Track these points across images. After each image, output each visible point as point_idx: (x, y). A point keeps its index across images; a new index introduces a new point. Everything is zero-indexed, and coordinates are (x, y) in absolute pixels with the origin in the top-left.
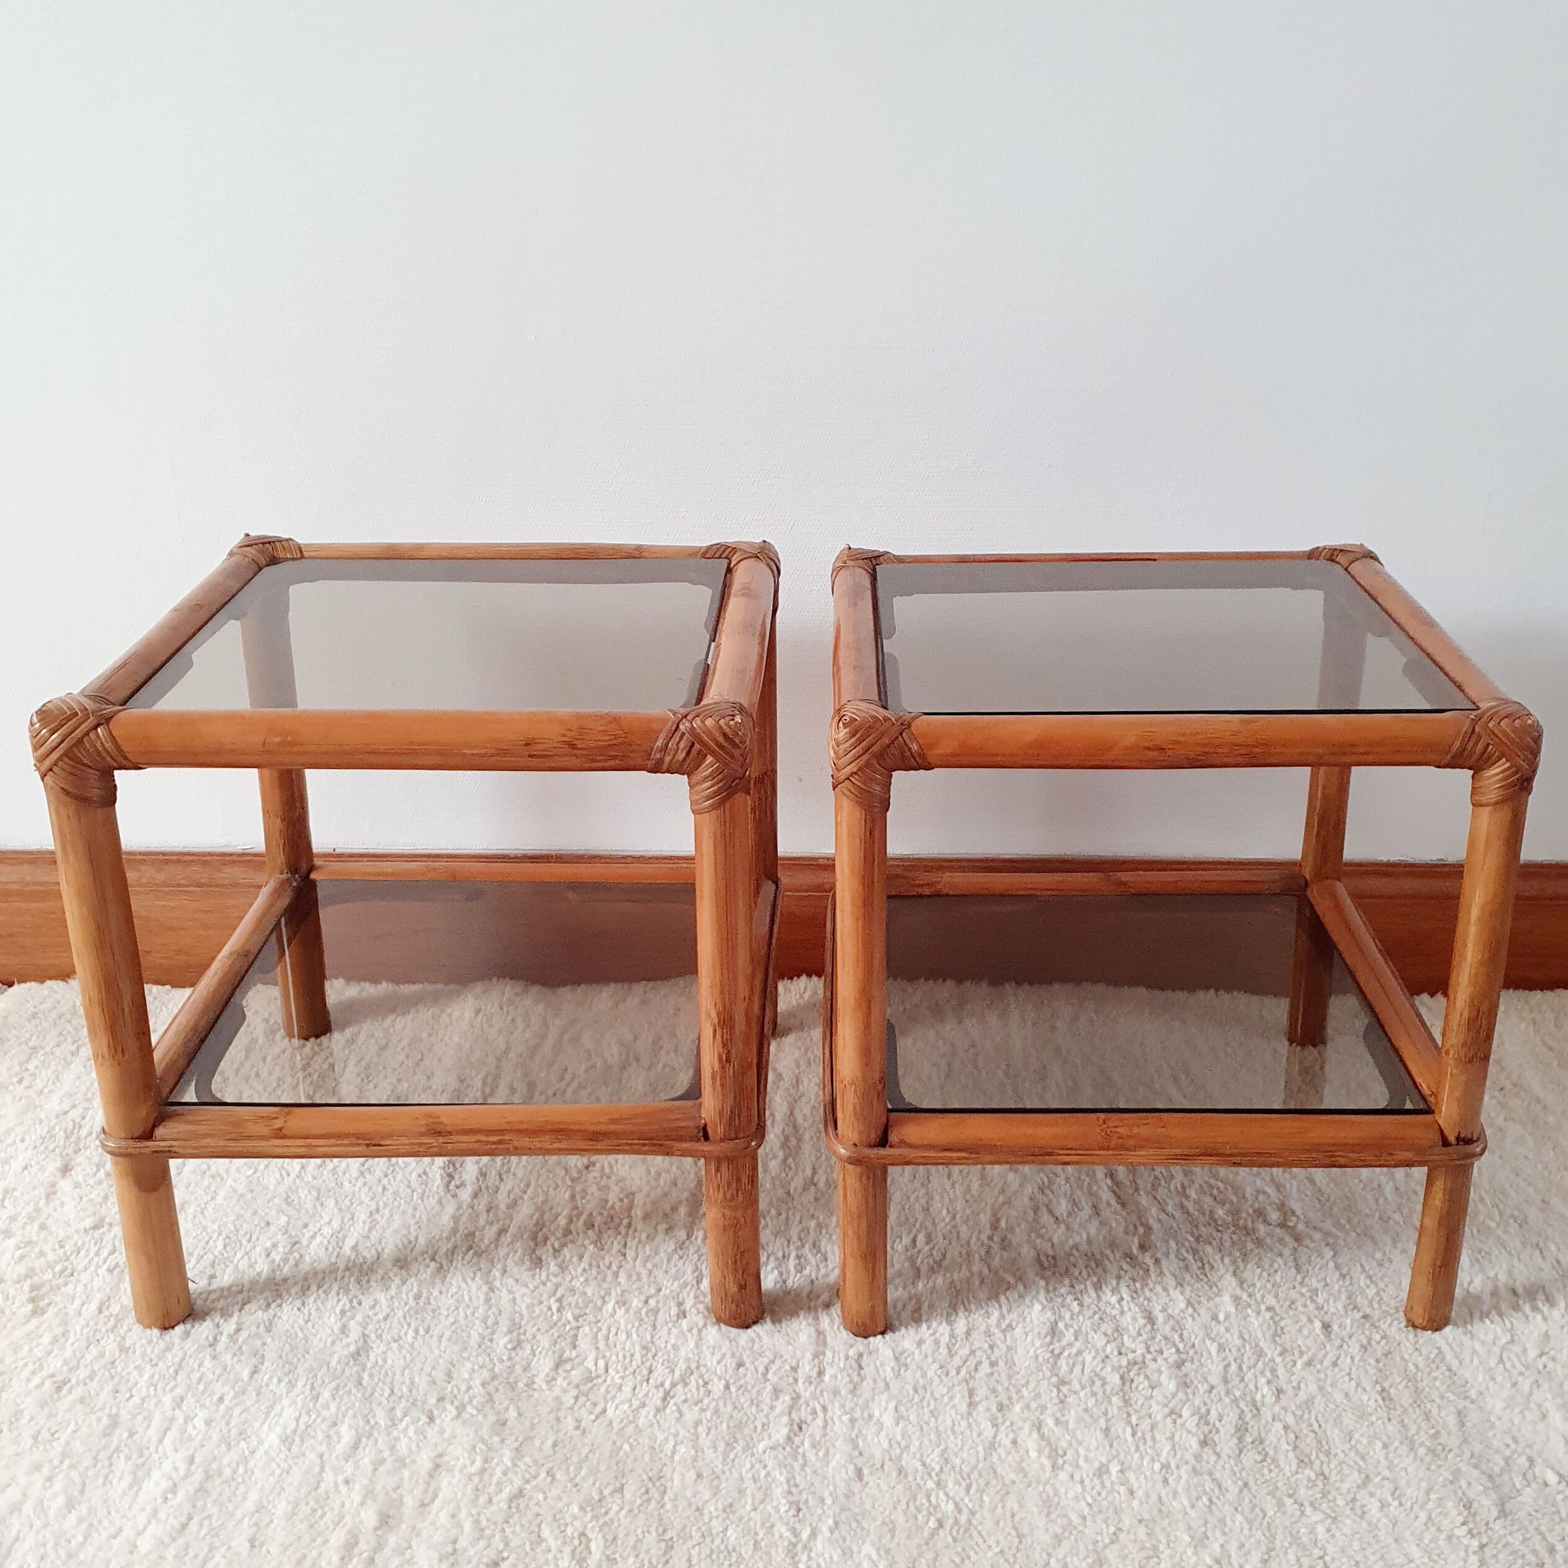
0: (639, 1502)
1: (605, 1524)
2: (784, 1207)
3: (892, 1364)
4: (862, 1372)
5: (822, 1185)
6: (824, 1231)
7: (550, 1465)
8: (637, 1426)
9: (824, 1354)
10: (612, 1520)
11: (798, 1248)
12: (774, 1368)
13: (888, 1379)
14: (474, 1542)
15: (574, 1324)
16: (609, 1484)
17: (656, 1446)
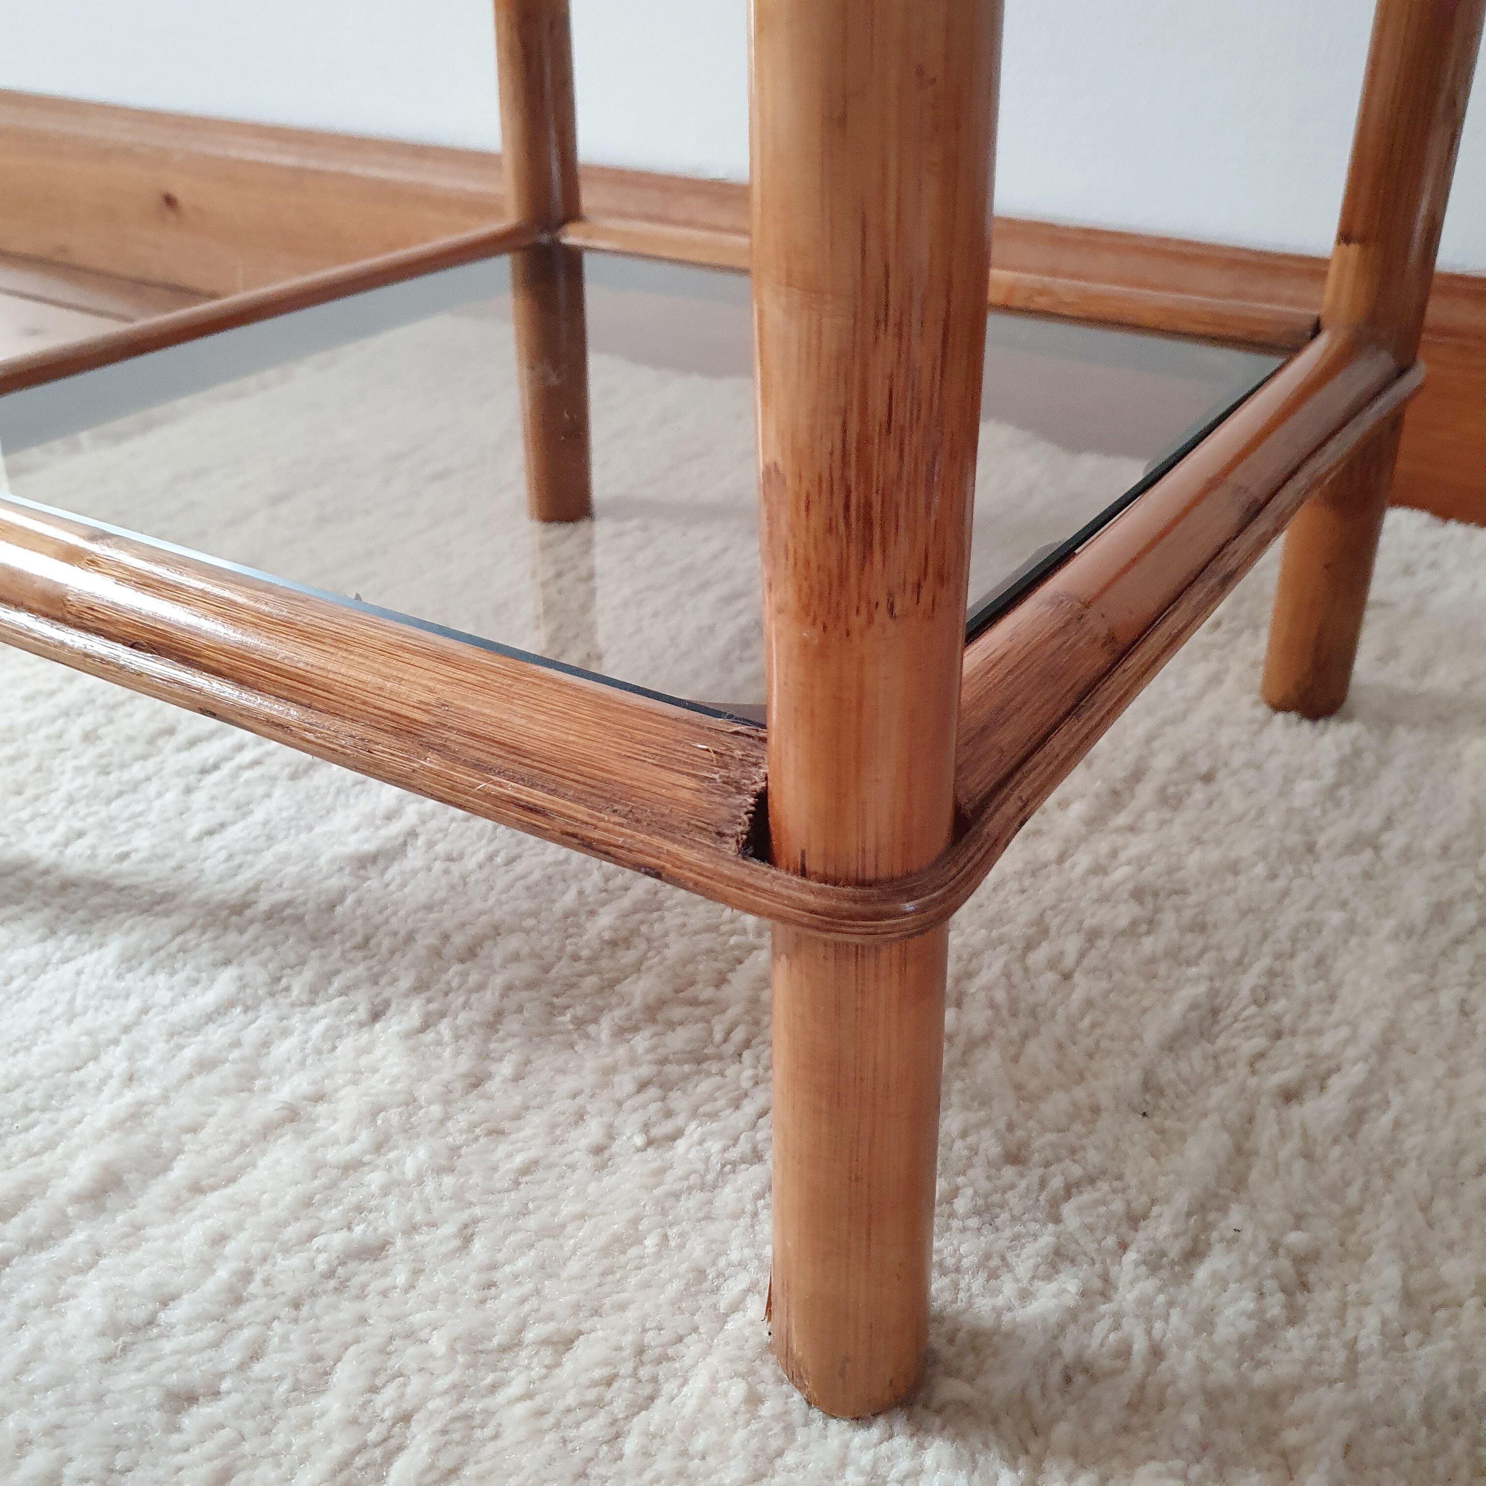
0: (571, 1399)
1: (466, 1417)
2: (1289, 869)
3: (1390, 1309)
4: (1301, 1298)
5: (1389, 854)
6: (1354, 941)
7: (478, 1211)
8: (710, 1202)
9: (1224, 1209)
10: (489, 1414)
11: (1278, 956)
12: (1087, 1196)
13: (1362, 1346)
14: (193, 1323)
15: (751, 938)
16: (551, 1317)
17: (711, 1273)
